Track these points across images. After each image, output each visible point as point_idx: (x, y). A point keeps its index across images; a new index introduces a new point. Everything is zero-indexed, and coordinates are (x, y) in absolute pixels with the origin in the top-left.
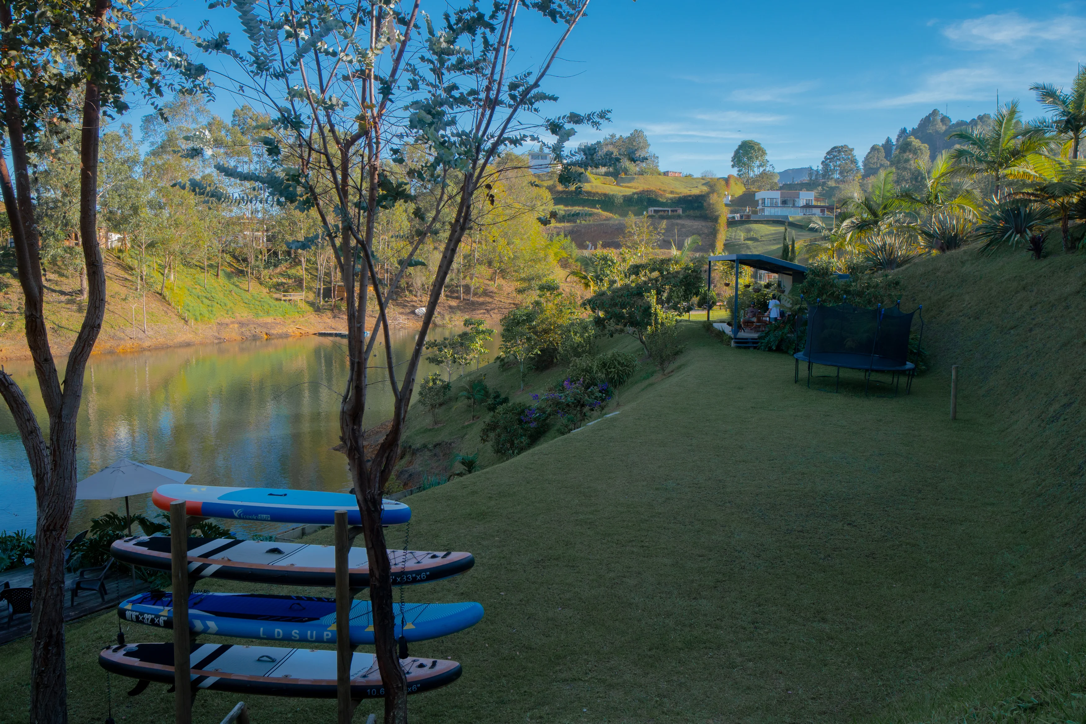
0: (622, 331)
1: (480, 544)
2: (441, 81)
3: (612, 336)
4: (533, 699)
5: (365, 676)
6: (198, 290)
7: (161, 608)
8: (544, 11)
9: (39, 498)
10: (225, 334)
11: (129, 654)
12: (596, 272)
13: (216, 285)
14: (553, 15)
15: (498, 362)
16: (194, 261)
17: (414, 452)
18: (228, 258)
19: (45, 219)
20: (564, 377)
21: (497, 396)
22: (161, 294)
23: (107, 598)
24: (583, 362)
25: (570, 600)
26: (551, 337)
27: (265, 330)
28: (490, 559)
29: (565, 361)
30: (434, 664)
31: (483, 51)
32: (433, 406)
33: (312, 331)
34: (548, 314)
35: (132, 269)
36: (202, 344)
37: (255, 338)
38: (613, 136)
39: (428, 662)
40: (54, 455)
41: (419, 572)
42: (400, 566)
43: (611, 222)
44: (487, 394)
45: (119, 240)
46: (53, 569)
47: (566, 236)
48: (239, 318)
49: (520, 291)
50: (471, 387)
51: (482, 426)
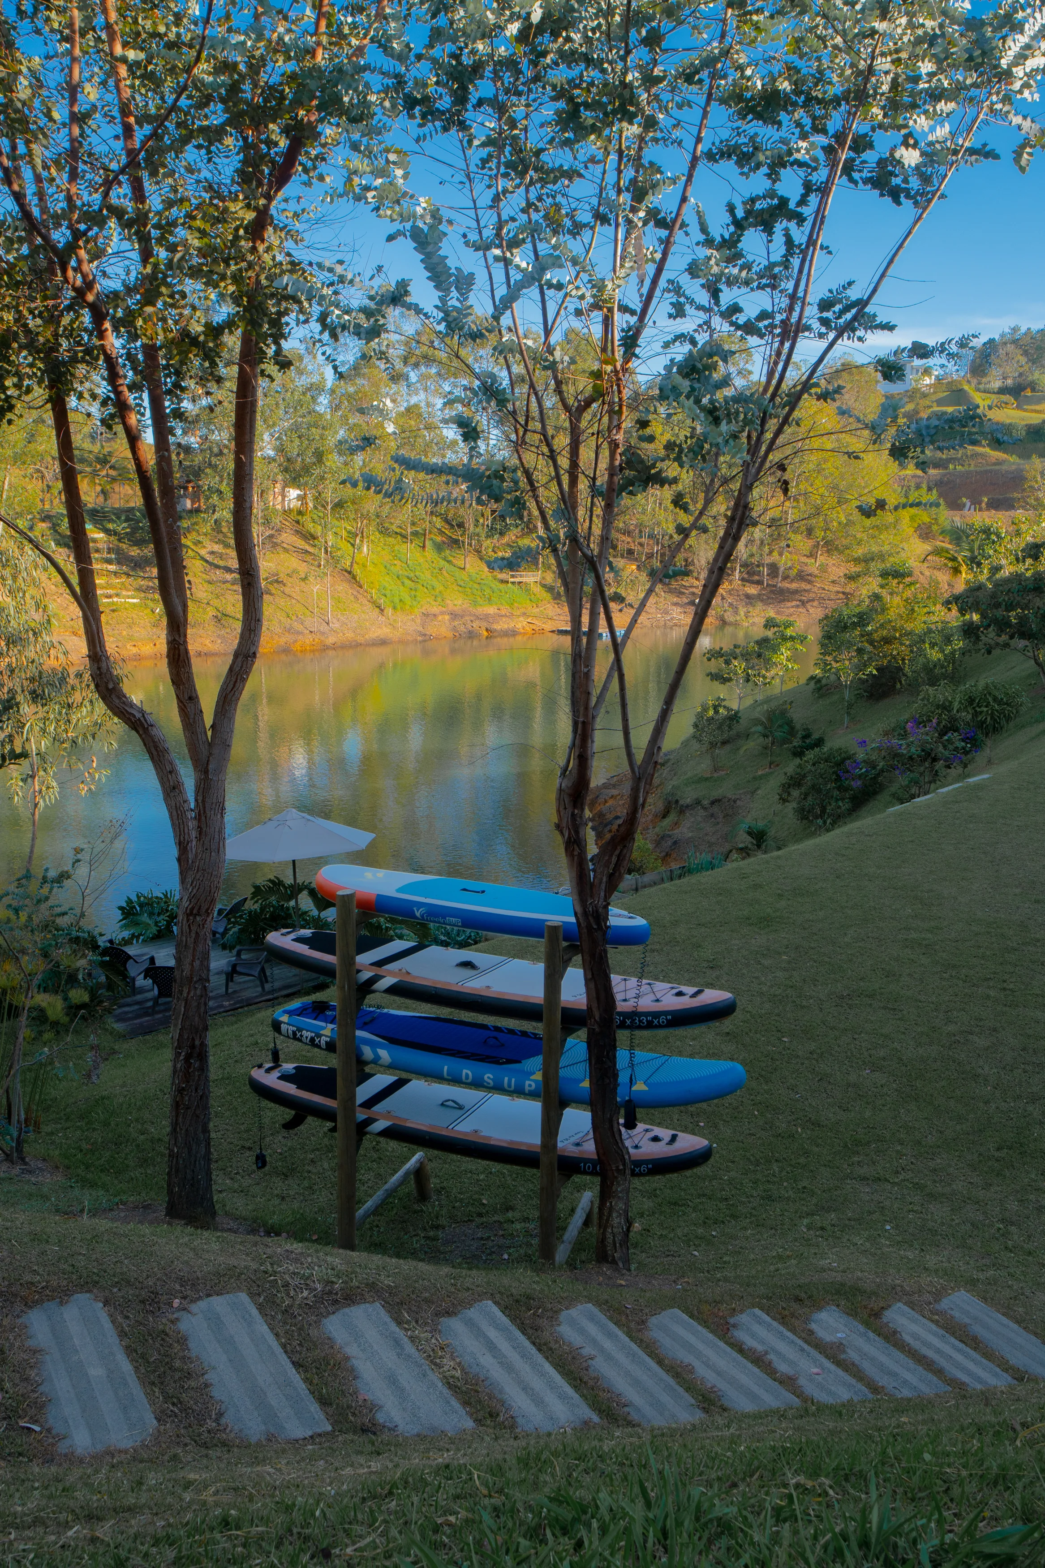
0: (1006, 645)
1: (759, 963)
2: (717, 303)
3: (989, 652)
4: (814, 1201)
5: (578, 1144)
6: (398, 568)
7: (323, 1024)
8: (882, 190)
9: (181, 873)
10: (432, 630)
11: (284, 1077)
12: (971, 550)
13: (421, 560)
14: (895, 195)
15: (812, 683)
16: (394, 528)
17: (682, 810)
18: (438, 522)
19: (208, 471)
20: (906, 716)
21: (807, 736)
22: (349, 573)
23: (268, 987)
24: (941, 693)
25: (884, 1059)
26: (894, 649)
27: (484, 625)
28: (771, 986)
29: (913, 688)
30: (674, 1138)
31: (784, 256)
32: (713, 745)
33: (549, 626)
34: (892, 614)
35: (314, 538)
36: (401, 642)
37: (472, 635)
38: (1015, 329)
39: (665, 1134)
40: (199, 820)
41: (656, 1015)
42: (632, 1003)
43: (1004, 467)
44: (792, 731)
45: (299, 498)
46: (197, 963)
47: (930, 489)
48: (451, 607)
49: (851, 578)
50: (770, 719)
51: (782, 779)
